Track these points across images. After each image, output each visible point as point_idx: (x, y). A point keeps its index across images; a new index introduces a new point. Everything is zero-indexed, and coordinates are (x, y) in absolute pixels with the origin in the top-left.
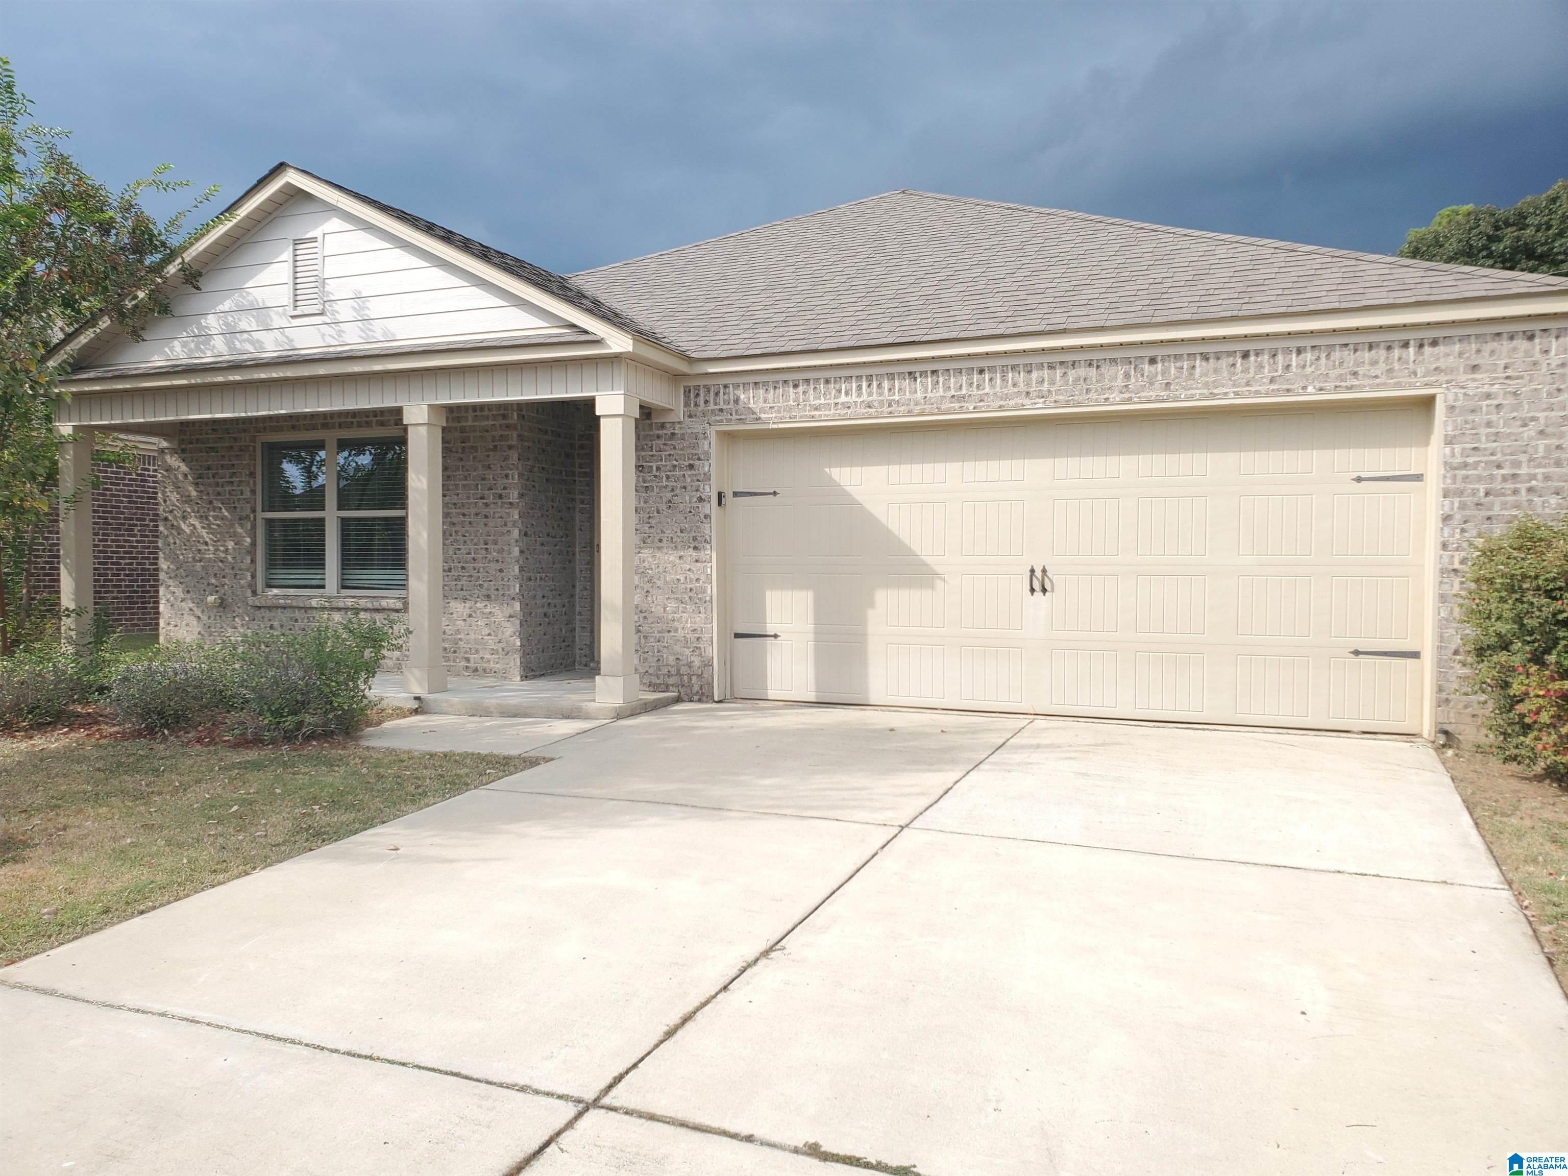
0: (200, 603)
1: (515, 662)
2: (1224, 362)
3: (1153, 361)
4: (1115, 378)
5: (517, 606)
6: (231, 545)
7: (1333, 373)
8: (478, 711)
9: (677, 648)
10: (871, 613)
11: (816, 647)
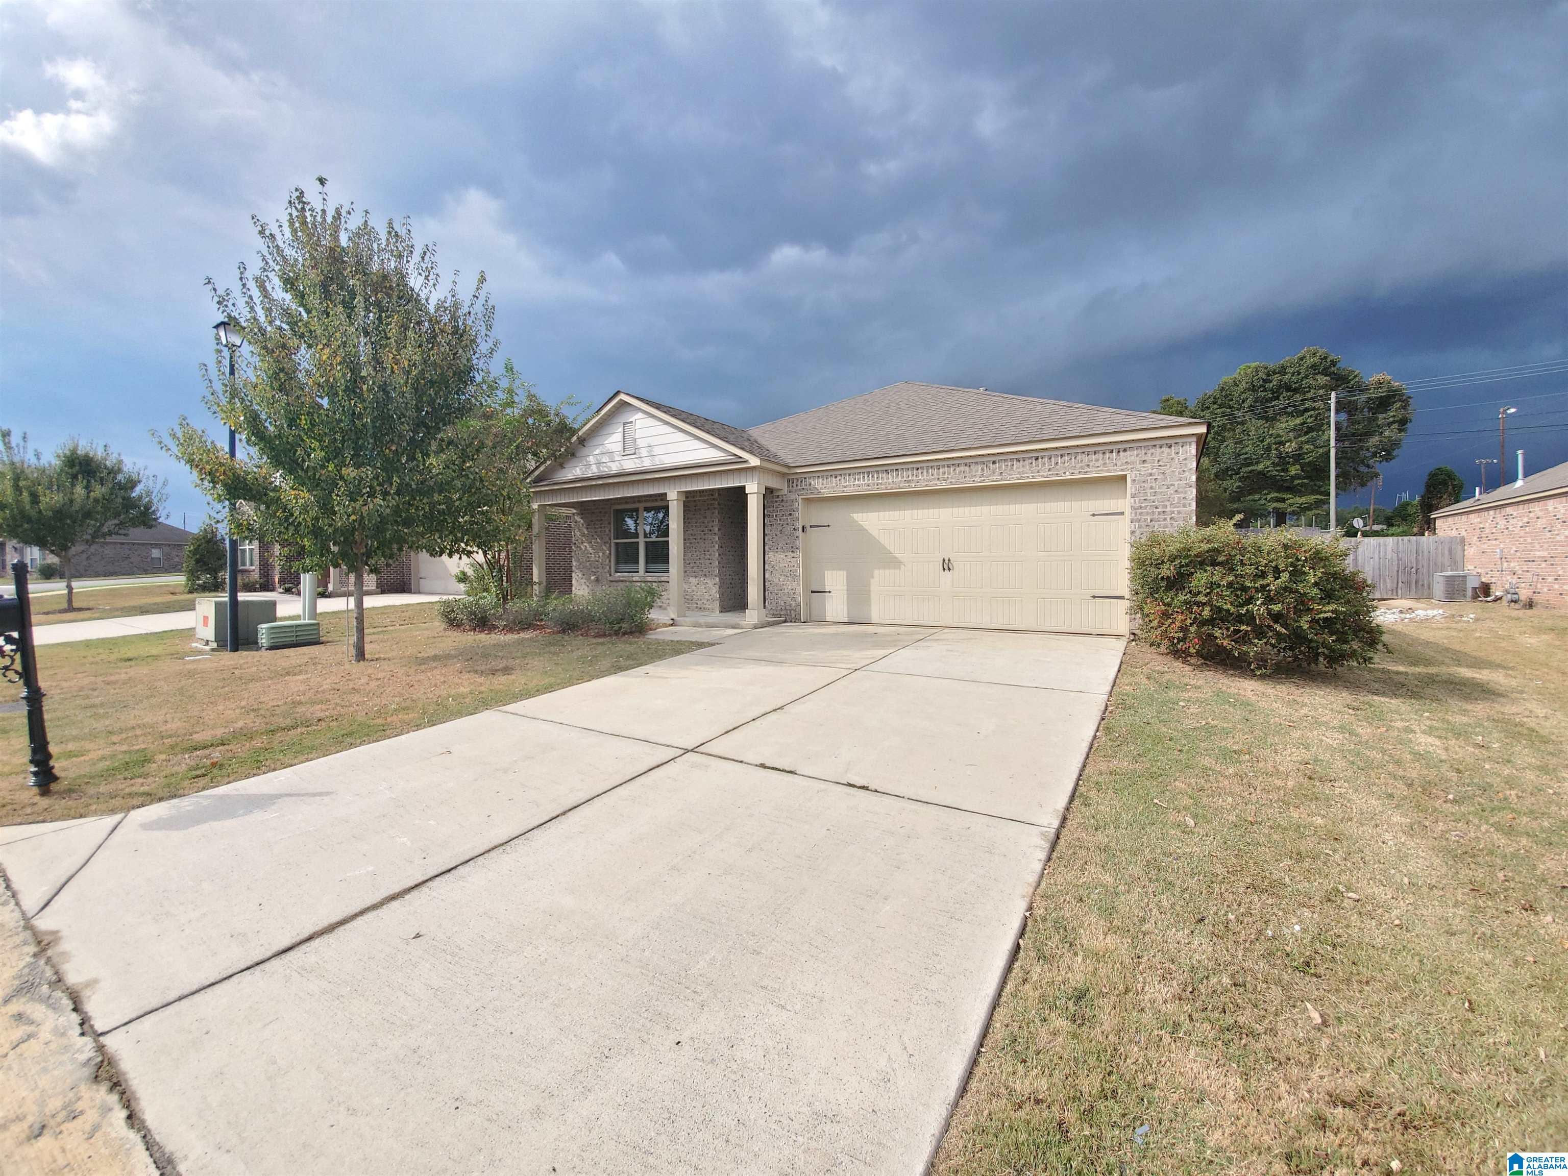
0: (589, 579)
1: (717, 605)
2: (1027, 462)
3: (994, 463)
4: (977, 471)
5: (717, 579)
6: (601, 554)
7: (1078, 466)
8: (696, 625)
9: (785, 598)
10: (872, 581)
11: (848, 597)
